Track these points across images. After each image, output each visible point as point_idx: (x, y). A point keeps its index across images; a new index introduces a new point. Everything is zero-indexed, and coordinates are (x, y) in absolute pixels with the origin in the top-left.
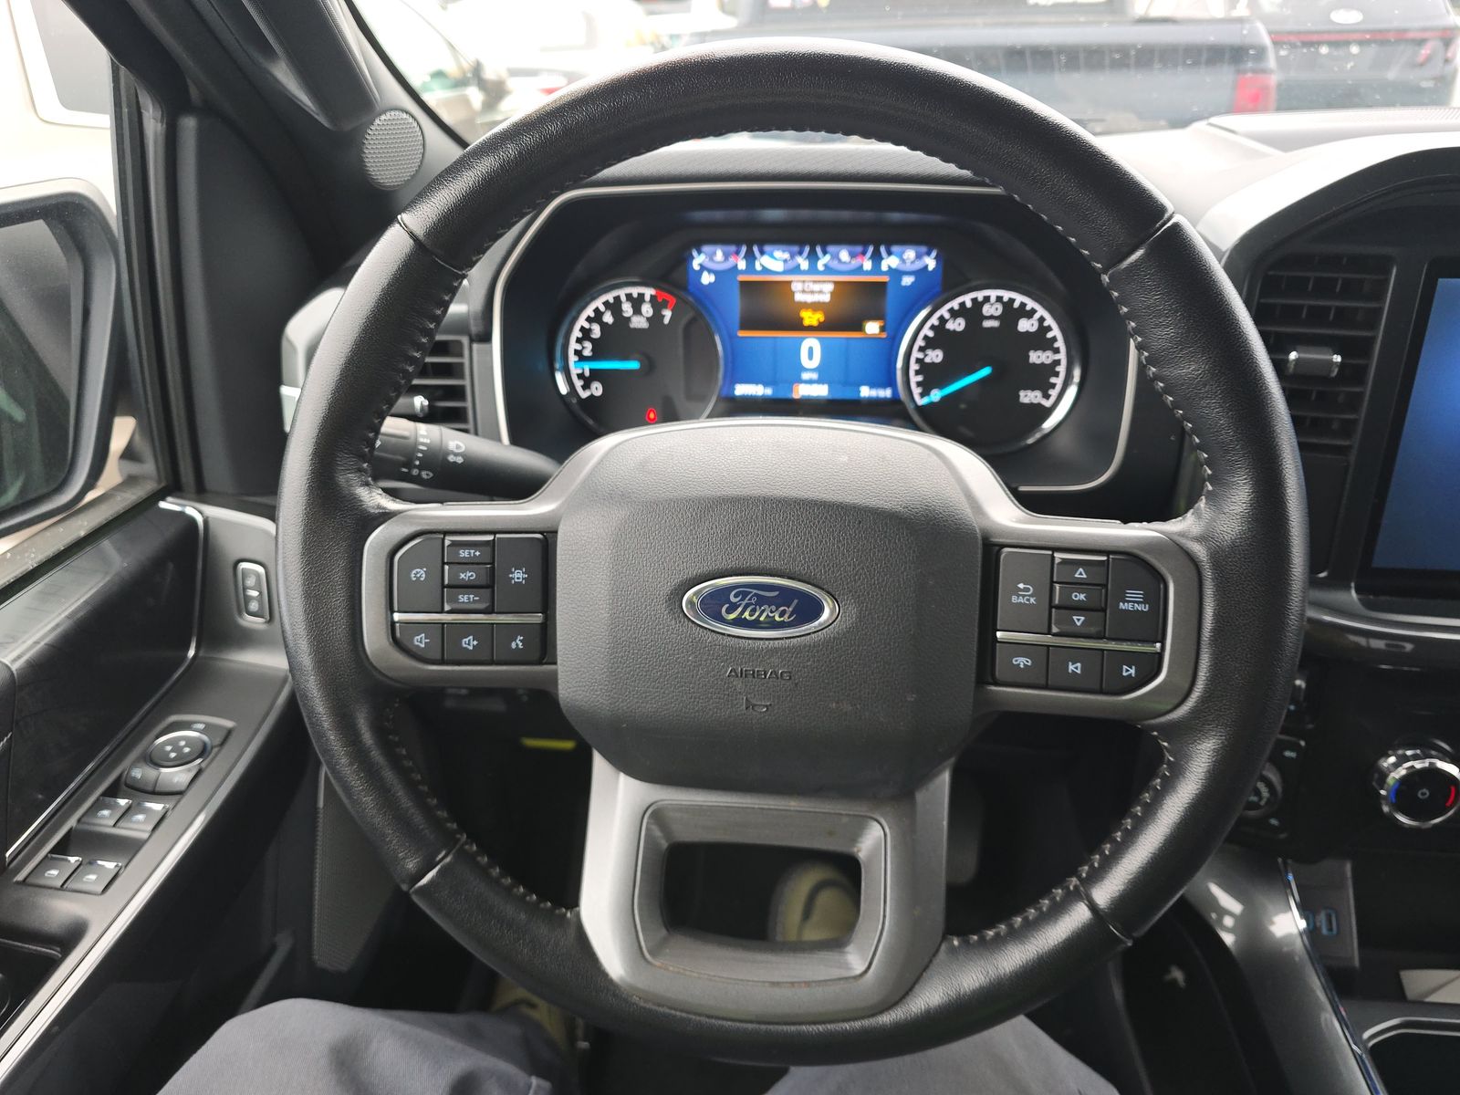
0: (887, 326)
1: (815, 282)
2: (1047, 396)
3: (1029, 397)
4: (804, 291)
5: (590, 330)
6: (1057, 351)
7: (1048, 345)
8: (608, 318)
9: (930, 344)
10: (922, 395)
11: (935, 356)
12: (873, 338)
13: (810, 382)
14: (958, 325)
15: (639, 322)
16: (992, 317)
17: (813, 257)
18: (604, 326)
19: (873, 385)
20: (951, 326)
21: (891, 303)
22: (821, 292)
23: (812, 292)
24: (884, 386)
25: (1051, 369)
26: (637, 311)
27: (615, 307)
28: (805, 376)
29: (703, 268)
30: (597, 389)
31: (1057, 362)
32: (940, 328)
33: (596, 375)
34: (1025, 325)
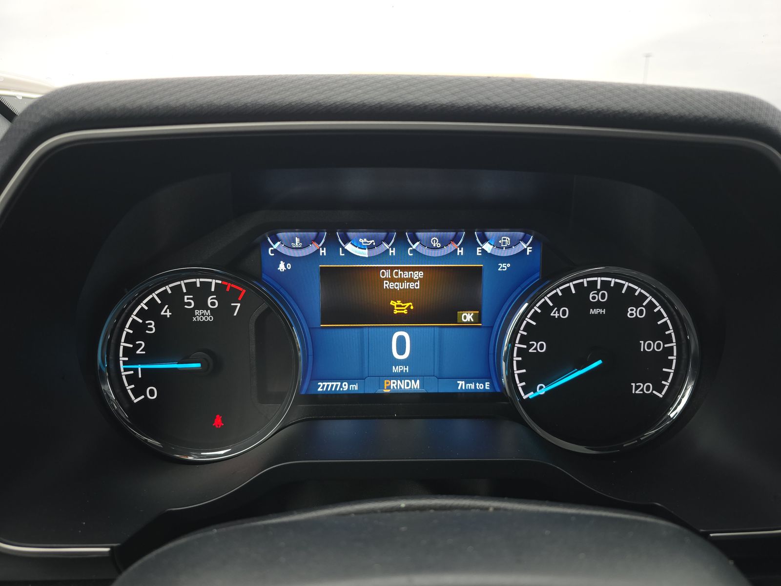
0: (484, 316)
1: (403, 269)
2: (660, 389)
3: (641, 388)
4: (392, 280)
5: (145, 326)
6: (668, 339)
7: (660, 333)
8: (166, 312)
9: (532, 334)
10: (526, 390)
11: (539, 347)
12: (468, 326)
13: (401, 376)
14: (560, 314)
15: (203, 316)
16: (598, 305)
17: (401, 243)
18: (161, 321)
19: (468, 379)
20: (555, 314)
21: (487, 291)
22: (411, 280)
23: (401, 280)
24: (481, 379)
25: (662, 358)
26: (201, 304)
27: (174, 299)
28: (396, 369)
29: (278, 255)
30: (152, 393)
31: (670, 351)
32: (543, 316)
33: (151, 377)
34: (633, 312)
